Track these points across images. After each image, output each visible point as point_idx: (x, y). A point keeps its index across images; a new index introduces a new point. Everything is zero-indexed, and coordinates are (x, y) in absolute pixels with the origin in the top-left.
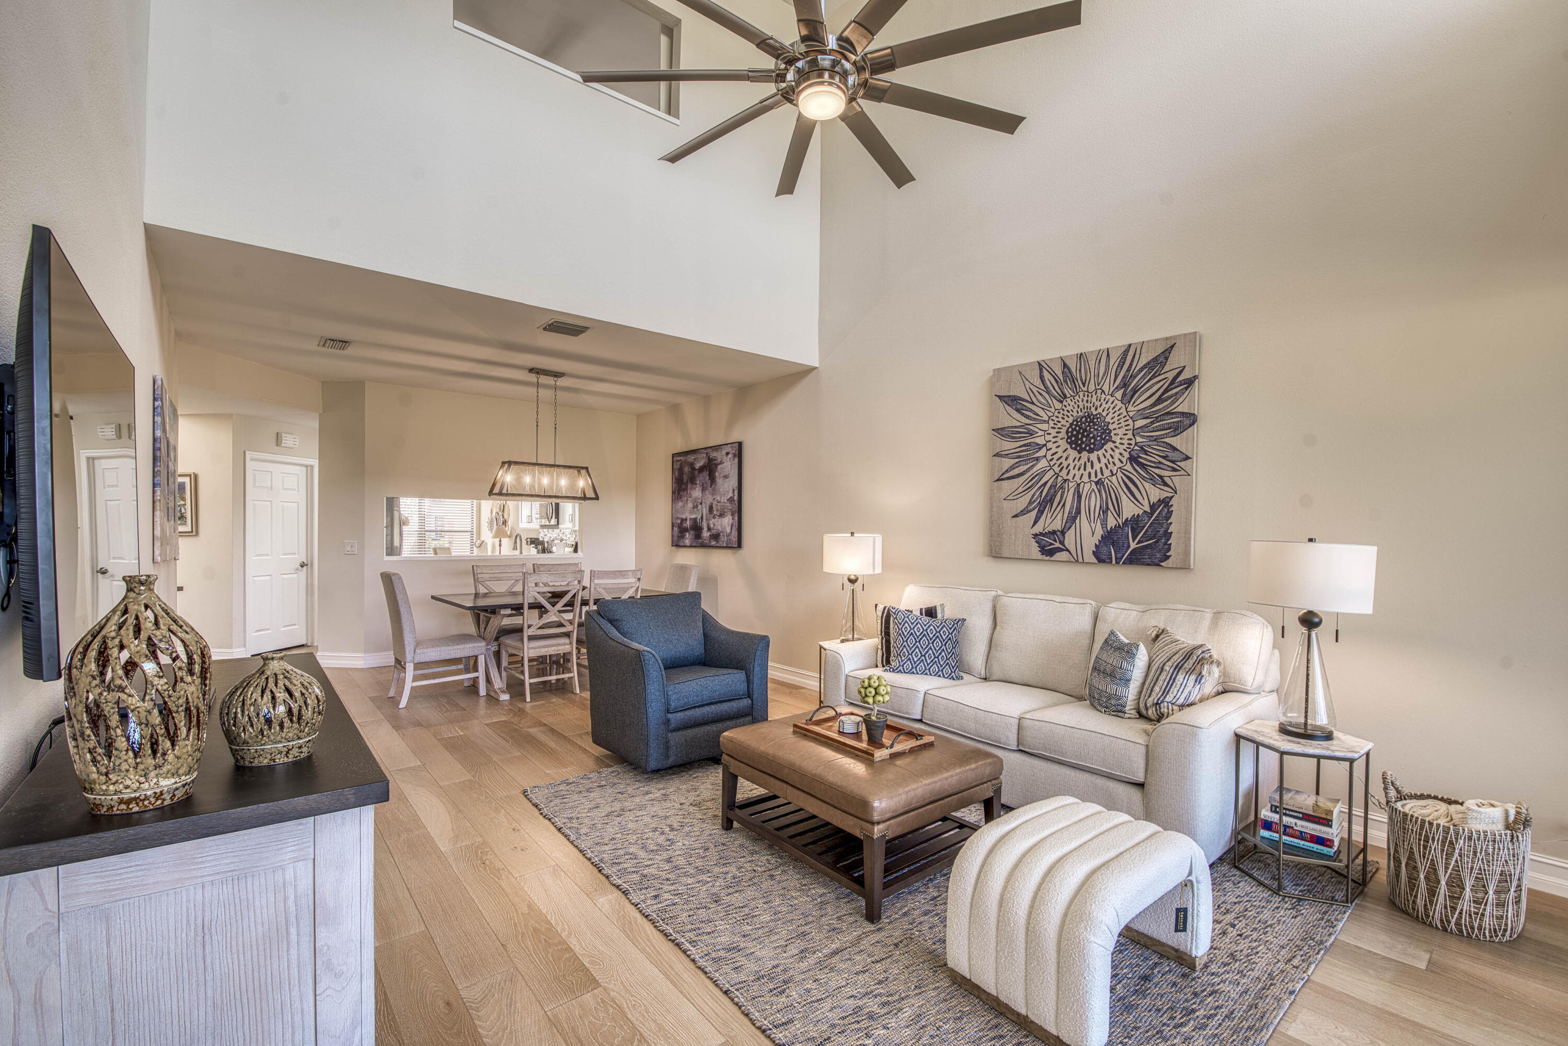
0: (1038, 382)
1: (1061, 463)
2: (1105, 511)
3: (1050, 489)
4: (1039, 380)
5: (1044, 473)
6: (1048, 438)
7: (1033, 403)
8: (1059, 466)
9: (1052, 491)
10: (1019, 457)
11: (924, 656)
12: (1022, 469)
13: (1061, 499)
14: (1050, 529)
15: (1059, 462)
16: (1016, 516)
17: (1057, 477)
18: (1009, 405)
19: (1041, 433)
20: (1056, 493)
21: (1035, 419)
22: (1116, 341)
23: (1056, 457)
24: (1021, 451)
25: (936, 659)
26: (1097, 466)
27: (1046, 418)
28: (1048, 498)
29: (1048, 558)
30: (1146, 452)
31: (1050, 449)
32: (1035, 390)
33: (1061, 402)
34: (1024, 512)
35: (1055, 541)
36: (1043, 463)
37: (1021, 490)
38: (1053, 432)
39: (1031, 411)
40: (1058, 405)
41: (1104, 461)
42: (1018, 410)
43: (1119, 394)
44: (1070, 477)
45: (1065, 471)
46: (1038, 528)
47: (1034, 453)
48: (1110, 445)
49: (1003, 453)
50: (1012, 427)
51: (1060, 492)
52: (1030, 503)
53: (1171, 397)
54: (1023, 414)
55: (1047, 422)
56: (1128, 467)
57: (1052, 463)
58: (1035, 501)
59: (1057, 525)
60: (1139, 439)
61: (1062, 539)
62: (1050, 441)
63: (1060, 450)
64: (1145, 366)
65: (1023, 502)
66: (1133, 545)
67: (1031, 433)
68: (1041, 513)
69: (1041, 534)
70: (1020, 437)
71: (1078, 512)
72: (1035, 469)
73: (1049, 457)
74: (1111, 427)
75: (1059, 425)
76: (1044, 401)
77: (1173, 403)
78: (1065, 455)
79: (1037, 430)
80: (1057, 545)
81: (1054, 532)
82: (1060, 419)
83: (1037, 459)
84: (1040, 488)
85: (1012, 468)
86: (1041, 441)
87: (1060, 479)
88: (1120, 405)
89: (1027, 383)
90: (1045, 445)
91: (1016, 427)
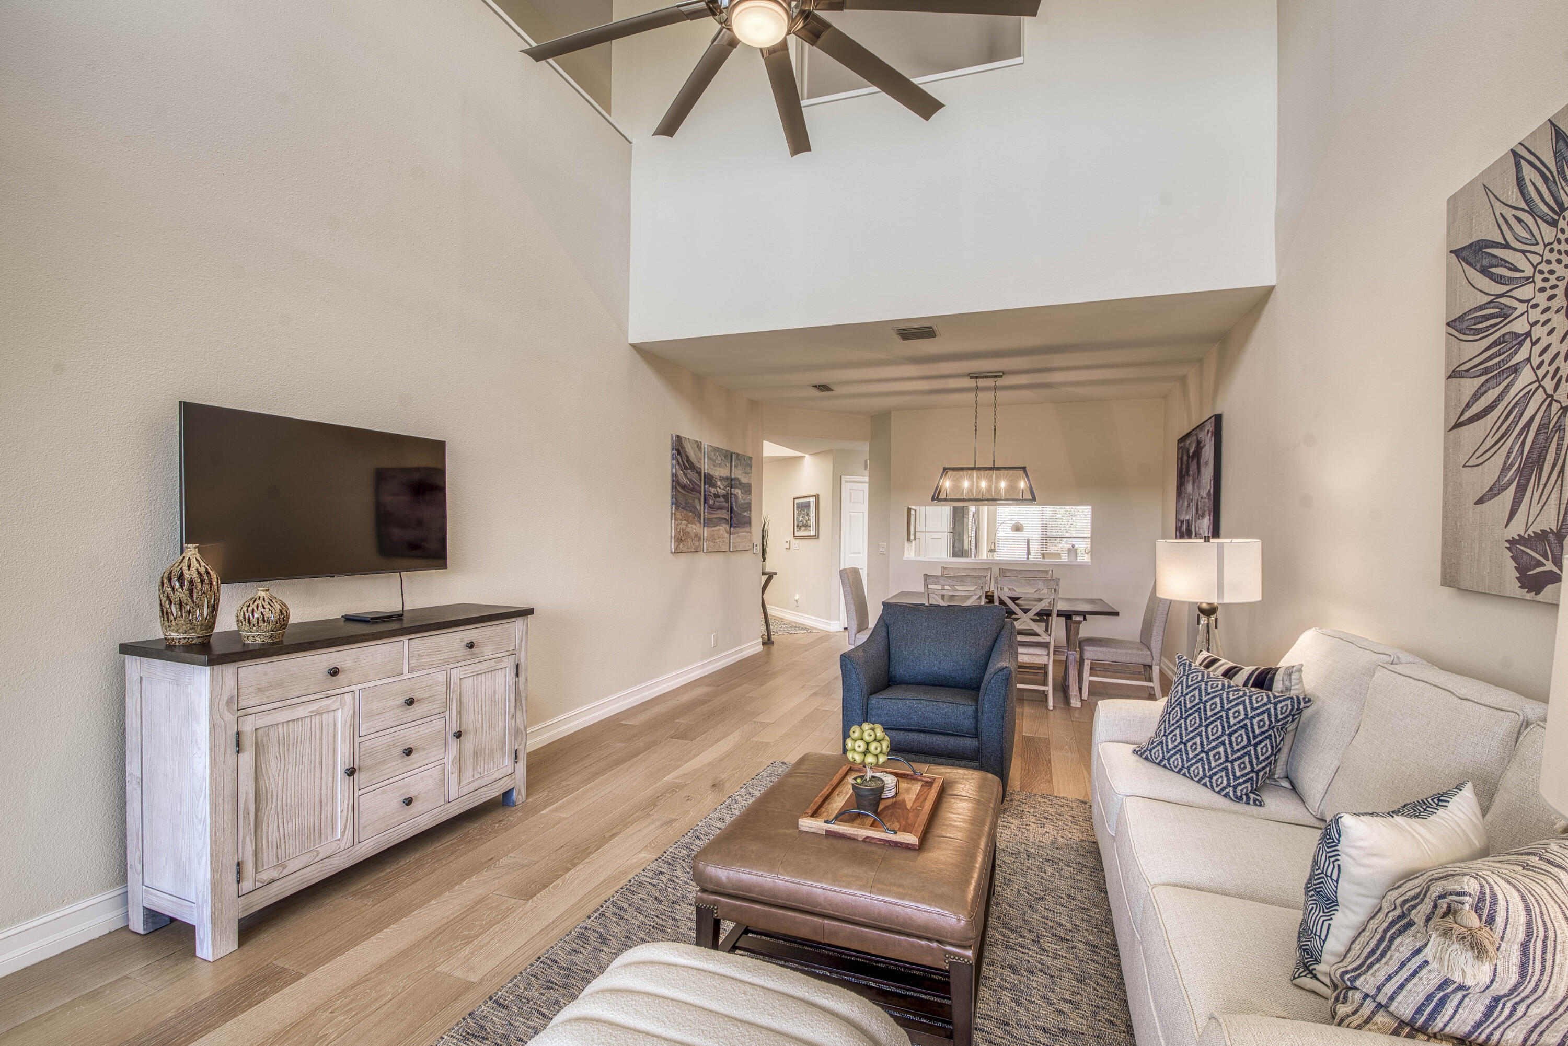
0: (1514, 197)
1: (1558, 369)
3: (1537, 434)
4: (1516, 190)
5: (1529, 396)
6: (1535, 315)
7: (1507, 246)
8: (1553, 379)
9: (1542, 437)
10: (1487, 371)
11: (1185, 744)
12: (1492, 394)
13: (1558, 455)
14: (1536, 528)
15: (1552, 369)
16: (1480, 501)
17: (1550, 405)
18: (1470, 264)
19: (1522, 308)
20: (1548, 441)
21: (1511, 280)
23: (1547, 357)
24: (1490, 358)
25: (1203, 755)
27: (1529, 271)
28: (1535, 456)
29: (1530, 596)
31: (1539, 340)
32: (1509, 213)
33: (1554, 223)
34: (1494, 491)
35: (1545, 556)
36: (1526, 376)
37: (1490, 441)
38: (1541, 299)
39: (1505, 263)
40: (1549, 233)
42: (1484, 271)
45: (1563, 388)
46: (1517, 529)
47: (1511, 356)
49: (1464, 367)
50: (1476, 309)
51: (1555, 439)
52: (1505, 469)
54: (1491, 277)
55: (1530, 280)
57: (1540, 373)
58: (1512, 465)
59: (1552, 520)
61: (1557, 553)
62: (1537, 322)
63: (1555, 337)
65: (1490, 472)
67: (1505, 314)
68: (1521, 490)
69: (1522, 540)
70: (1488, 328)
72: (1513, 392)
73: (1536, 361)
75: (1553, 280)
76: (1525, 234)
78: (1563, 349)
79: (1515, 304)
80: (1549, 566)
81: (1543, 536)
82: (1554, 266)
83: (1516, 369)
84: (1520, 434)
85: (1476, 397)
86: (1520, 326)
87: (1555, 406)
89: (1497, 204)
90: (1528, 334)
91: (1481, 308)
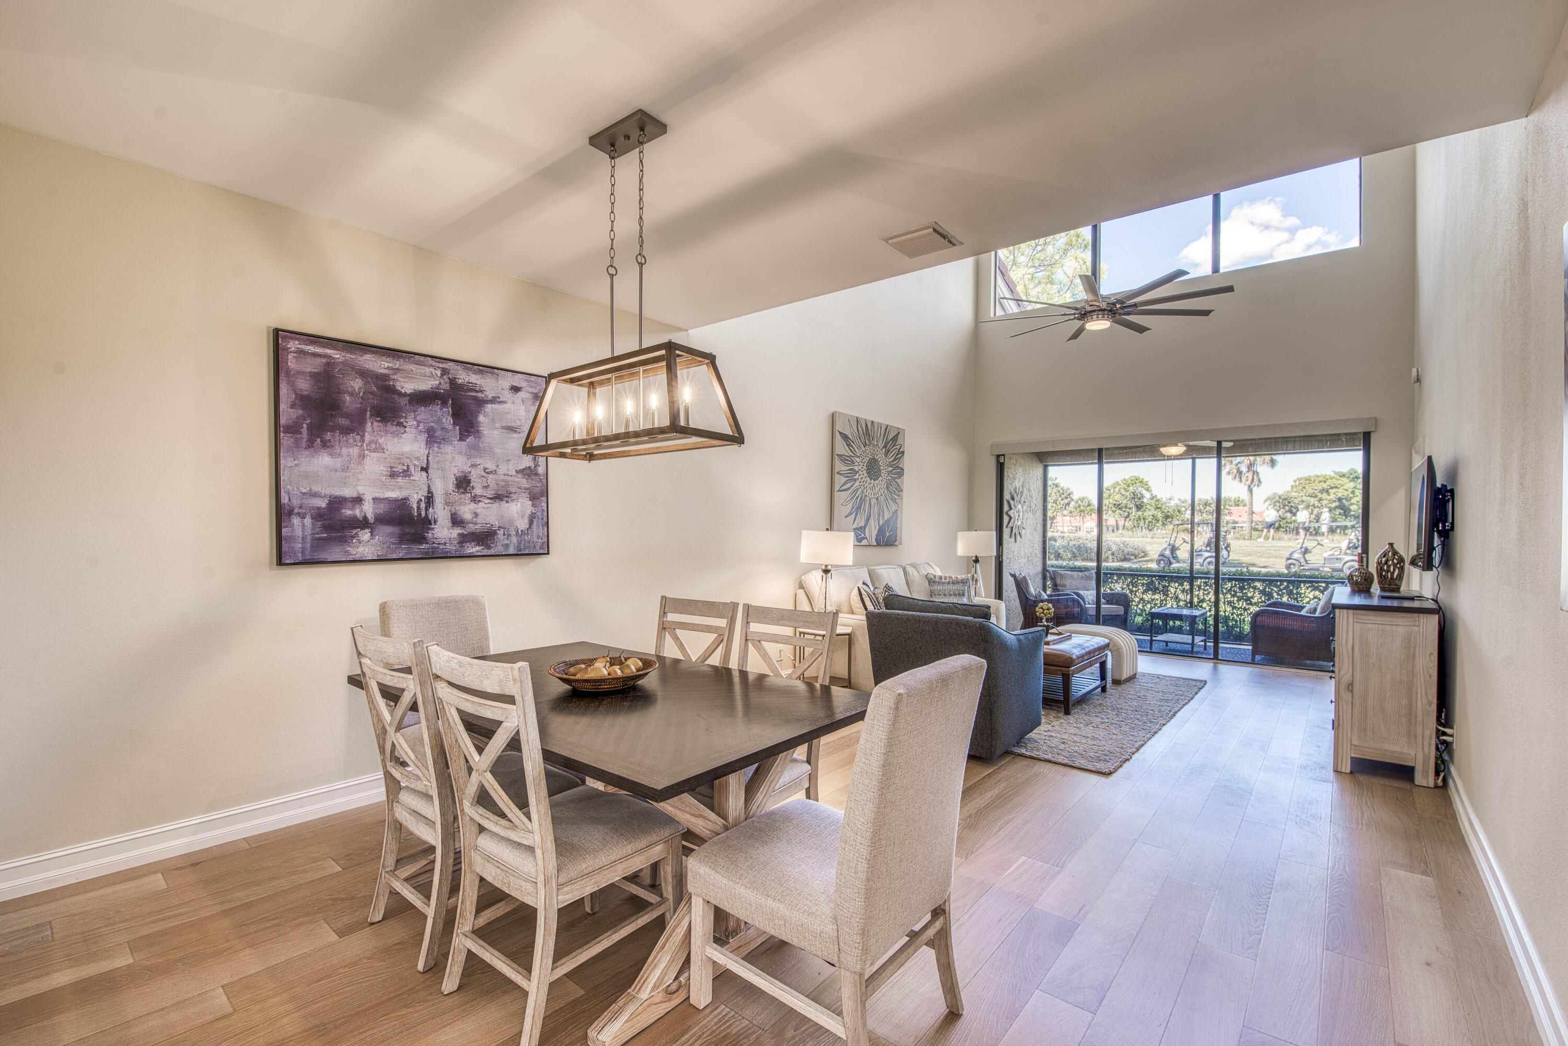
0: (856, 430)
1: (864, 484)
2: (879, 515)
3: (860, 500)
5: (858, 489)
6: (860, 467)
7: (854, 443)
8: (864, 487)
10: (848, 477)
12: (849, 485)
13: (865, 507)
14: (860, 526)
16: (846, 517)
17: (863, 493)
18: (843, 440)
19: (856, 464)
20: (862, 503)
21: (855, 454)
22: (885, 421)
23: (862, 480)
24: (848, 473)
26: (877, 489)
27: (859, 455)
28: (860, 506)
29: (859, 544)
30: (891, 485)
32: (855, 434)
33: (865, 447)
34: (850, 514)
35: (862, 533)
36: (857, 483)
37: (849, 499)
38: (861, 465)
39: (853, 447)
40: (863, 448)
41: (879, 487)
42: (847, 445)
43: (884, 450)
44: (867, 494)
45: (865, 490)
46: (855, 526)
47: (854, 476)
48: (880, 478)
49: (842, 472)
51: (864, 503)
52: (852, 508)
53: (898, 458)
54: (849, 448)
55: (858, 457)
56: (886, 492)
57: (861, 484)
58: (854, 507)
59: (862, 524)
60: (890, 478)
61: (864, 532)
62: (860, 470)
63: (864, 476)
64: (892, 438)
65: (850, 508)
66: (887, 535)
67: (853, 462)
68: (856, 514)
69: (857, 529)
70: (848, 464)
71: (870, 516)
72: (854, 486)
73: (860, 480)
74: (882, 468)
75: (864, 461)
77: (898, 462)
78: (866, 480)
79: (855, 461)
80: (863, 535)
81: (861, 527)
82: (864, 457)
83: (855, 480)
84: (856, 499)
85: (844, 483)
86: (856, 469)
88: (884, 457)
89: (851, 428)
91: (846, 456)
